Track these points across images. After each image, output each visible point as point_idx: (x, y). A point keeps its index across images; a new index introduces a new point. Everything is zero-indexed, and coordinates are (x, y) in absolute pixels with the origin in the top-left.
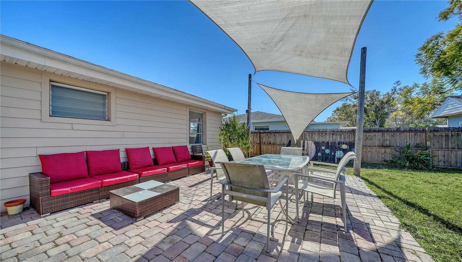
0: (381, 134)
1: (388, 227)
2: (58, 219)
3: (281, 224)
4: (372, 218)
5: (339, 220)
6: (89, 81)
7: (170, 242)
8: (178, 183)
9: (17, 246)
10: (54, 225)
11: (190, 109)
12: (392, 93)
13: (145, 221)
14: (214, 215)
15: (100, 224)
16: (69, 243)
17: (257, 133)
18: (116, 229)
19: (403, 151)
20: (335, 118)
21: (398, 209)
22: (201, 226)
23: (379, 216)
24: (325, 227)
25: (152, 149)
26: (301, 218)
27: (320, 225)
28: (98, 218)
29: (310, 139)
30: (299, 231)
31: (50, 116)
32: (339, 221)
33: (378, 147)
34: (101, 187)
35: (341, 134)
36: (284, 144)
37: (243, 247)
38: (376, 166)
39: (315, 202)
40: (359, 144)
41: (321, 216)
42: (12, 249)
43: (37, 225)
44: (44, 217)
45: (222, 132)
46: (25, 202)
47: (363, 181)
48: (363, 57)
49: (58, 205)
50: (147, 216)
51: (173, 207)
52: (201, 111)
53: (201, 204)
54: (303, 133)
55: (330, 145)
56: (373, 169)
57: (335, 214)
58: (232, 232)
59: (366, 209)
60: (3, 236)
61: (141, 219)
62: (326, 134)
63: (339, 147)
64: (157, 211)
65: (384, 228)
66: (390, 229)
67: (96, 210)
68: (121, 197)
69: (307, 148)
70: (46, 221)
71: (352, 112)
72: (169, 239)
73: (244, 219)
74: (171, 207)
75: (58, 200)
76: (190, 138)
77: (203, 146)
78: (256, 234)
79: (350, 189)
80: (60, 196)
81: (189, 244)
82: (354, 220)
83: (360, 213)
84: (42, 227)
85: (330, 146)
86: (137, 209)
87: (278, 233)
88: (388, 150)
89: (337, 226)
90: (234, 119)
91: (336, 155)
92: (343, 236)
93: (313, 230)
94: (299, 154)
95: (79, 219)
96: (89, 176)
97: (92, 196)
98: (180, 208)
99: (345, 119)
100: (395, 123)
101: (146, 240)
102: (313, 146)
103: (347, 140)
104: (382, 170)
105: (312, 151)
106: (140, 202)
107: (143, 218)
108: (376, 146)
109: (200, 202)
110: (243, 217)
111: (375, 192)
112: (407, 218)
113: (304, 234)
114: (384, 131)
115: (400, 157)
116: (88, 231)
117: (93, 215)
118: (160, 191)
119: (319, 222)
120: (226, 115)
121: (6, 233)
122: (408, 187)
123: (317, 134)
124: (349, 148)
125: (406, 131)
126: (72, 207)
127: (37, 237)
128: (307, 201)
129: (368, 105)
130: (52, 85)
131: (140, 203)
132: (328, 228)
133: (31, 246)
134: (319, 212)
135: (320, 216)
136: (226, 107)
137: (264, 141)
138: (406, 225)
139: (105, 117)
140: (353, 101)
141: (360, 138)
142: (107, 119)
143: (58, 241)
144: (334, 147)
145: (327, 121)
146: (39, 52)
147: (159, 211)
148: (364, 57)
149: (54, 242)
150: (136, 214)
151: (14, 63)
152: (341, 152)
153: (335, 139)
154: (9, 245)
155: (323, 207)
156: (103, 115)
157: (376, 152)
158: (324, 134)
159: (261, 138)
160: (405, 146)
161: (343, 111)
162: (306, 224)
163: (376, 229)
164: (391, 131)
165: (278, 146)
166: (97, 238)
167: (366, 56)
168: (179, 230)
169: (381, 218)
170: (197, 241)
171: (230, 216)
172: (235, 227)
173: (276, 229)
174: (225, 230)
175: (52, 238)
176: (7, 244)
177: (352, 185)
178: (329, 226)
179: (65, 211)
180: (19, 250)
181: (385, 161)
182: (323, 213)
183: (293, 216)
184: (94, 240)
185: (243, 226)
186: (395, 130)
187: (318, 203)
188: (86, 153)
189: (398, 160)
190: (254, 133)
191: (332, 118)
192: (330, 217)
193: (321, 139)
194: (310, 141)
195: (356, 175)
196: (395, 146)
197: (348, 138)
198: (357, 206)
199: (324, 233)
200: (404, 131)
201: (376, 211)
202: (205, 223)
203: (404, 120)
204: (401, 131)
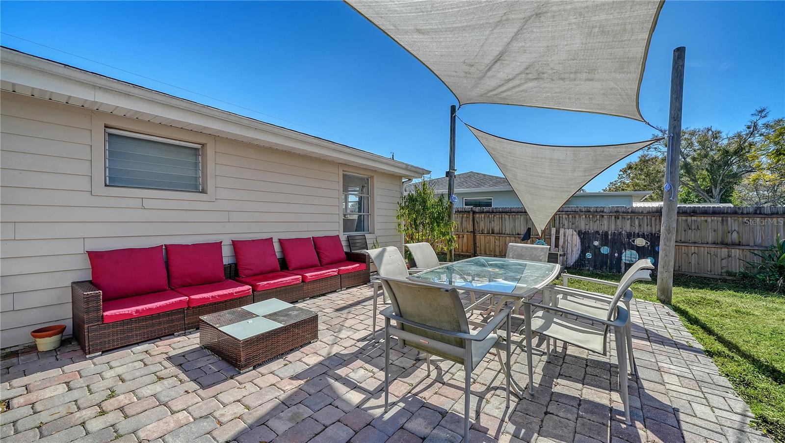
0: (720, 219)
1: (723, 422)
2: (113, 364)
3: (499, 396)
4: (689, 398)
5: (616, 396)
6: (170, 126)
7: (291, 419)
8: (320, 304)
9: (43, 409)
10: (105, 375)
11: (345, 171)
12: (747, 135)
13: (255, 374)
14: (375, 370)
15: (178, 376)
16: (123, 409)
17: (469, 212)
18: (203, 387)
19: (770, 255)
20: (624, 183)
21: (750, 383)
22: (349, 389)
23: (706, 395)
24: (586, 411)
25: (277, 241)
26: (537, 386)
27: (575, 404)
28: (177, 364)
29: (570, 227)
30: (531, 414)
31: (105, 186)
32: (616, 400)
33: (714, 246)
34: (187, 308)
35: (633, 217)
36: (518, 234)
37: (421, 438)
38: (708, 284)
39: (570, 356)
40: (668, 239)
41: (580, 386)
42: (35, 413)
43: (79, 372)
44: (91, 358)
45: (402, 210)
46: (64, 331)
47: (676, 315)
48: (678, 67)
49: (115, 338)
50: (260, 365)
51: (306, 349)
52: (363, 175)
53: (356, 346)
54: (556, 214)
55: (609, 237)
56: (701, 290)
57: (610, 383)
58: (402, 405)
59: (677, 378)
60: (24, 388)
61: (247, 370)
62: (603, 216)
63: (629, 243)
64: (277, 356)
65: (714, 423)
66: (729, 427)
67: (176, 349)
68: (217, 329)
69: (564, 242)
70: (93, 366)
71: (660, 172)
72: (291, 411)
73: (429, 381)
74: (302, 350)
75: (115, 330)
76: (346, 221)
77: (367, 236)
78: (447, 412)
79: (647, 331)
80: (119, 323)
81: (324, 425)
82: (649, 400)
83: (664, 385)
84: (85, 376)
85: (611, 241)
86: (242, 352)
87: (490, 414)
88: (736, 252)
89: (611, 409)
90: (424, 189)
91: (623, 258)
92: (621, 433)
93: (561, 414)
94: (542, 257)
95: (145, 365)
96: (169, 287)
97: (172, 323)
98: (318, 352)
99: (645, 186)
100: (755, 193)
101: (250, 412)
102: (577, 240)
103: (646, 229)
104: (722, 293)
105: (574, 249)
106: (246, 339)
107: (252, 368)
108: (707, 243)
109: (353, 342)
110: (428, 376)
111: (700, 341)
112: (770, 404)
113: (542, 421)
114: (727, 213)
115: (761, 268)
116: (158, 388)
117: (169, 359)
118: (283, 321)
119: (574, 398)
120: (409, 180)
121: (29, 384)
122: (779, 333)
123: (584, 216)
124: (651, 244)
125: (777, 213)
126: (139, 341)
127: (75, 394)
128: (555, 350)
129: (694, 159)
130: (108, 134)
131: (247, 341)
132: (592, 413)
133: (63, 411)
134: (577, 376)
135: (578, 384)
136: (410, 167)
137: (481, 227)
138: (765, 420)
139: (197, 187)
140: (660, 151)
141: (669, 227)
142: (202, 190)
143: (107, 406)
144: (619, 242)
145: (608, 188)
146: (85, 80)
147: (281, 355)
148: (680, 67)
149: (99, 405)
150: (240, 361)
151: (47, 98)
152: (634, 252)
153: (620, 226)
154: (31, 406)
155: (587, 365)
156: (194, 183)
157: (709, 255)
158: (598, 217)
159: (476, 223)
160: (775, 244)
161: (642, 170)
162: (548, 399)
163: (697, 424)
164: (742, 213)
165: (508, 238)
166: (169, 403)
167: (683, 66)
168: (310, 395)
169: (710, 401)
170: (338, 419)
171: (405, 372)
172: (410, 394)
173: (488, 406)
174: (391, 399)
175: (97, 398)
176: (28, 403)
177: (651, 323)
178: (596, 407)
179: (126, 348)
180: (44, 417)
181: (729, 274)
182: (584, 379)
183: (523, 381)
184: (165, 406)
185: (426, 394)
186: (751, 211)
187: (576, 357)
188: (166, 249)
189: (759, 273)
190: (462, 212)
191: (619, 184)
192: (599, 390)
193: (592, 226)
194: (570, 230)
195: (663, 302)
196: (752, 244)
197: (647, 226)
198: (657, 369)
199: (583, 424)
200: (772, 214)
201: (700, 384)
202: (358, 384)
203: (777, 189)
204: (764, 214)
